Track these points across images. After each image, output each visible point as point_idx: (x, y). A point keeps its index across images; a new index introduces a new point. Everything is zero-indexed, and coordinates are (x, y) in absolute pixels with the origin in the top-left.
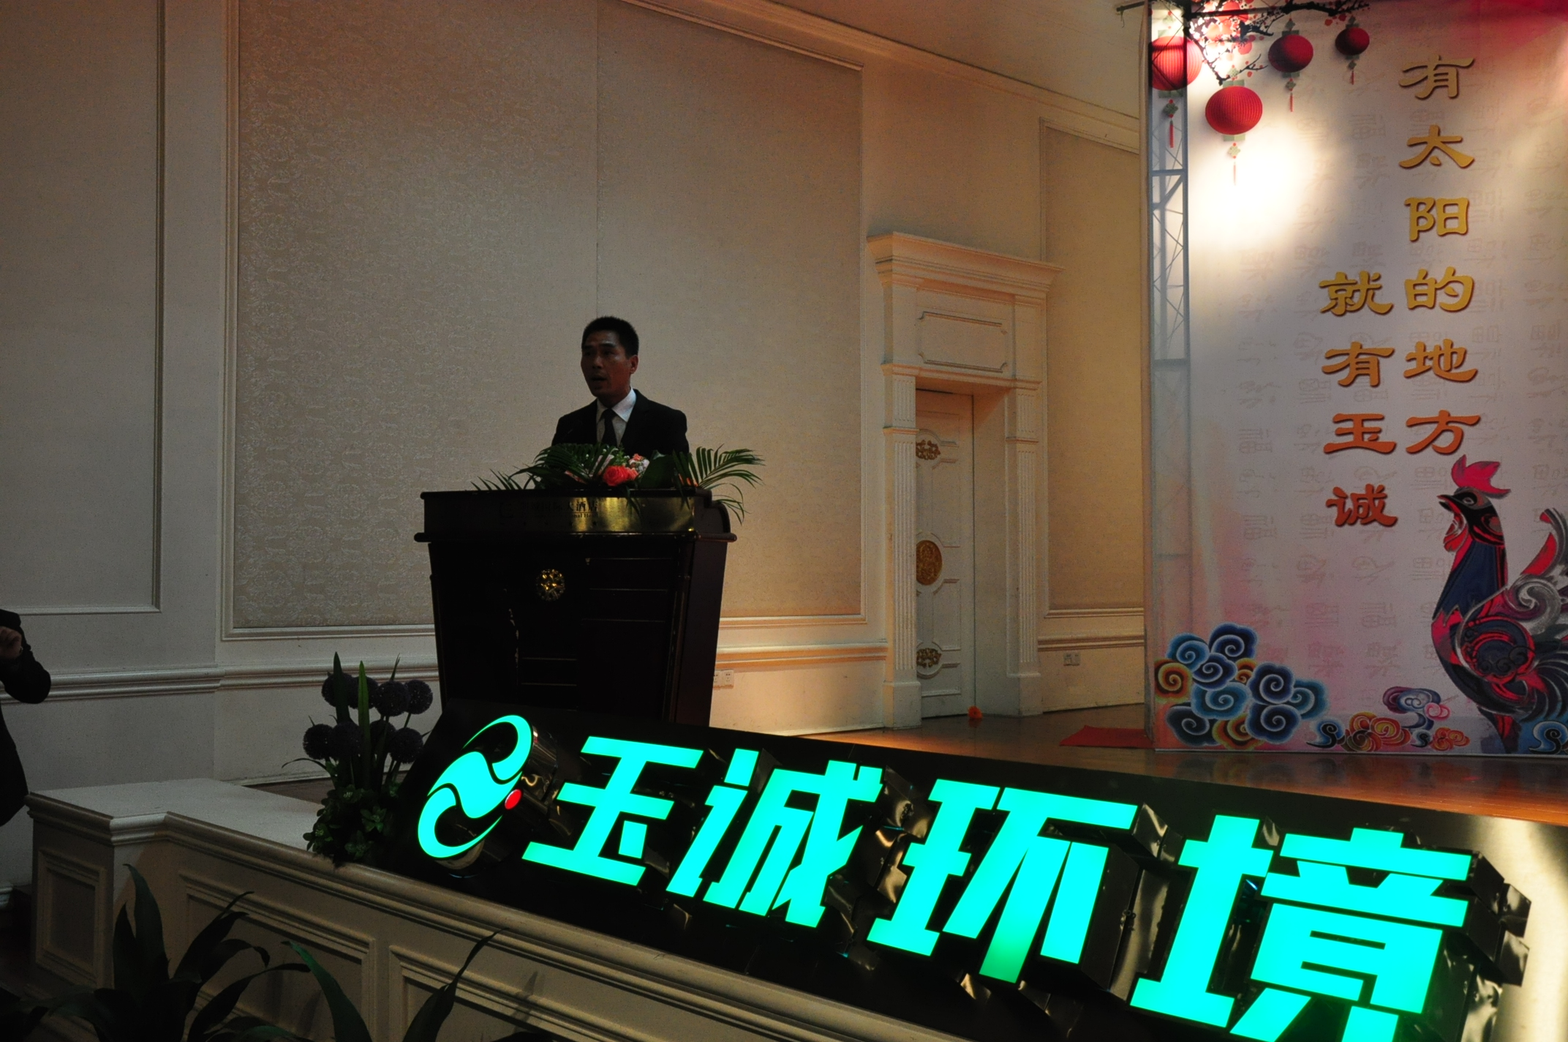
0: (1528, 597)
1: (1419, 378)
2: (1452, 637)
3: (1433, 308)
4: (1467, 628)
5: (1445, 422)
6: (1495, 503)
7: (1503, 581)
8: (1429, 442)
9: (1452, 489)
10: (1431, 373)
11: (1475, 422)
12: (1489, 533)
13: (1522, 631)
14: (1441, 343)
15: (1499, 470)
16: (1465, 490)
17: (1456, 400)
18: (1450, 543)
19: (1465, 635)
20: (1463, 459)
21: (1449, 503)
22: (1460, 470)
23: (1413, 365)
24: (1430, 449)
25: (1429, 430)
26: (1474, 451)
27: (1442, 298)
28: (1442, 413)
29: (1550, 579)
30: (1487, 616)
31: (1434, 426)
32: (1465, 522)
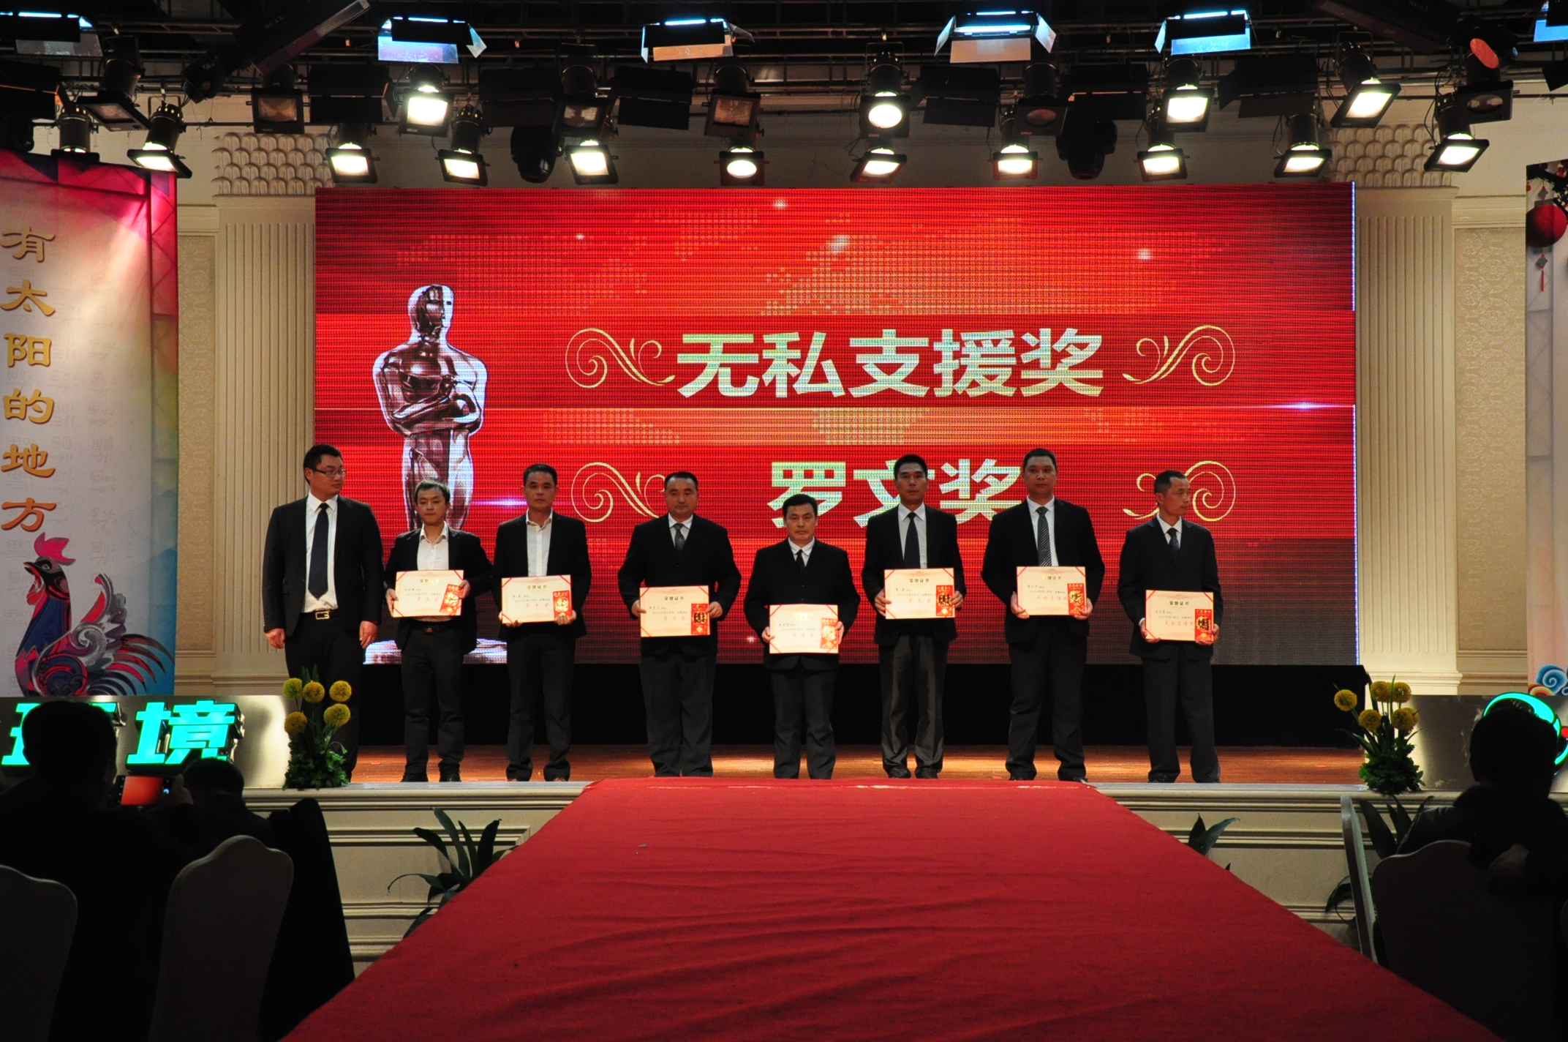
0: (84, 639)
1: (13, 472)
2: (30, 670)
3: (24, 419)
4: (41, 663)
5: (31, 507)
6: (64, 568)
7: (68, 628)
8: (19, 521)
9: (34, 558)
10: (21, 469)
11: (53, 507)
12: (60, 591)
13: (80, 663)
14: (29, 447)
15: (68, 545)
16: (44, 558)
17: (38, 490)
18: (31, 598)
19: (39, 668)
20: (43, 535)
21: (33, 568)
22: (41, 544)
23: (8, 462)
24: (19, 526)
25: (20, 511)
26: (51, 530)
27: (31, 412)
28: (29, 499)
29: (100, 625)
30: (56, 653)
31: (23, 509)
32: (43, 582)
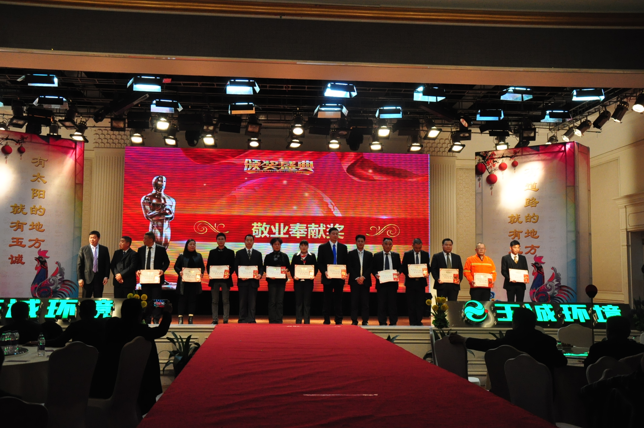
0: (52, 281)
1: (32, 230)
2: (35, 290)
3: (36, 214)
4: (39, 288)
5: (37, 241)
6: (46, 259)
7: (47, 277)
8: (33, 245)
9: (37, 256)
10: (35, 229)
11: (43, 241)
12: (45, 266)
13: (50, 288)
14: (37, 223)
15: (48, 252)
16: (41, 256)
17: (39, 236)
18: (36, 268)
19: (38, 290)
20: (40, 249)
21: (37, 259)
22: (40, 252)
23: (31, 227)
24: (33, 247)
25: (34, 242)
26: (43, 248)
27: (38, 212)
28: (36, 238)
29: (57, 277)
30: (43, 285)
31: (35, 241)
32: (40, 264)
